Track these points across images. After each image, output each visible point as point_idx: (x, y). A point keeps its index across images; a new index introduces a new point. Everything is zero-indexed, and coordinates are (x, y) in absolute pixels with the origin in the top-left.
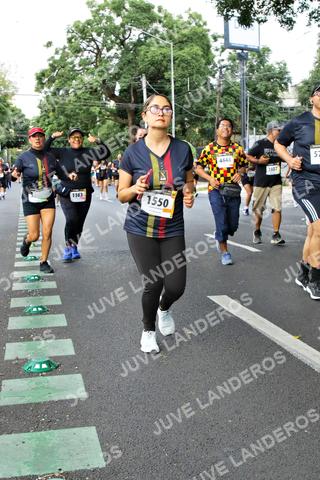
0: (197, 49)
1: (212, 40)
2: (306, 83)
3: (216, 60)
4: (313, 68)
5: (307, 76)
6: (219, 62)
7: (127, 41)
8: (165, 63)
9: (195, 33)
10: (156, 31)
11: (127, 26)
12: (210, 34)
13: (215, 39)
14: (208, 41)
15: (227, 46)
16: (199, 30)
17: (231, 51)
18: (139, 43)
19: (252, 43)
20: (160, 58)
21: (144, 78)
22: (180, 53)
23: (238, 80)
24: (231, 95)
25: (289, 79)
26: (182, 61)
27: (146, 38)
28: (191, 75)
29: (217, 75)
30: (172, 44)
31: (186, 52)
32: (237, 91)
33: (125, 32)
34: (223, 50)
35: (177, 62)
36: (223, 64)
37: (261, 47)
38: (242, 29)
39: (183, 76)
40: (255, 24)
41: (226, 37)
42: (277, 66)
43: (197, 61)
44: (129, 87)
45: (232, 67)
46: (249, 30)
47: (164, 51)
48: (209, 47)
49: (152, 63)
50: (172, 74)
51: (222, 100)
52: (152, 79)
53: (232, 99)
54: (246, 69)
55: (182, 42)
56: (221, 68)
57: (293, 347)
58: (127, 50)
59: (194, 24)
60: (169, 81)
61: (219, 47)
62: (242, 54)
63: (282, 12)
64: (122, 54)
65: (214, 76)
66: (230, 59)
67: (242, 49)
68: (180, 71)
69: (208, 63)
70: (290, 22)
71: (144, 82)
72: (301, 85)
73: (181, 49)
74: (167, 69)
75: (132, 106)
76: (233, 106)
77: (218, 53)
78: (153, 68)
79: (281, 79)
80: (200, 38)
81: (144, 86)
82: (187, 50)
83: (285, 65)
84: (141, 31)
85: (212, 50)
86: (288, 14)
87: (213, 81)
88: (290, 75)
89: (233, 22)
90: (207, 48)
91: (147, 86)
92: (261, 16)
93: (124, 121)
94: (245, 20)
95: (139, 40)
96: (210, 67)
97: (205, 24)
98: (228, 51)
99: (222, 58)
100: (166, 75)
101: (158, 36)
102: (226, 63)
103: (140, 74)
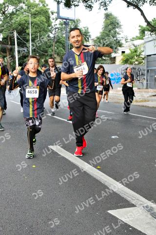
0: (43, 18)
1: (51, 14)
2: (98, 38)
3: (53, 24)
4: (101, 31)
5: (99, 35)
6: (54, 26)
7: (6, 12)
8: (26, 25)
9: (42, 10)
10: (22, 8)
11: (6, 5)
12: (50, 11)
13: (52, 13)
14: (49, 15)
15: (59, 17)
16: (44, 8)
17: (61, 20)
18: (13, 14)
19: (71, 17)
20: (24, 22)
21: (15, 32)
22: (34, 20)
23: (64, 35)
24: (61, 43)
25: (90, 36)
26: (36, 24)
27: (16, 11)
28: (40, 32)
29: (53, 32)
30: (30, 15)
31: (37, 20)
32: (63, 41)
33: (5, 7)
34: (57, 19)
35: (33, 24)
36: (56, 26)
37: (76, 19)
38: (66, 9)
39: (36, 32)
40: (73, 7)
41: (58, 13)
42: (83, 29)
43: (43, 24)
44: (8, 36)
45: (61, 28)
46: (70, 10)
47: (26, 18)
48: (49, 17)
49: (20, 25)
50: (30, 31)
51: (56, 45)
52: (19, 33)
53: (61, 45)
54: (68, 30)
55: (36, 14)
56: (55, 29)
57: (91, 172)
58: (6, 17)
59: (41, 5)
60: (28, 34)
61: (54, 18)
62: (66, 22)
63: (86, 2)
64: (4, 19)
65: (51, 33)
66: (60, 24)
67: (66, 19)
68: (34, 30)
69: (49, 26)
70: (90, 7)
71: (15, 34)
72: (96, 39)
73: (35, 18)
74: (28, 28)
75: (9, 47)
76: (61, 48)
77: (53, 21)
78: (20, 27)
79: (86, 36)
80: (45, 13)
81: (15, 36)
82: (38, 18)
83: (88, 28)
84: (13, 7)
85: (51, 19)
86: (89, 3)
87: (52, 36)
88: (90, 34)
89: (62, 5)
90: (48, 18)
91: (17, 36)
92: (76, 3)
93: (5, 54)
94: (68, 4)
95: (13, 12)
96: (50, 28)
97: (47, 5)
98: (59, 20)
99: (56, 23)
100: (27, 31)
101: (23, 10)
102: (58, 26)
103: (14, 30)
